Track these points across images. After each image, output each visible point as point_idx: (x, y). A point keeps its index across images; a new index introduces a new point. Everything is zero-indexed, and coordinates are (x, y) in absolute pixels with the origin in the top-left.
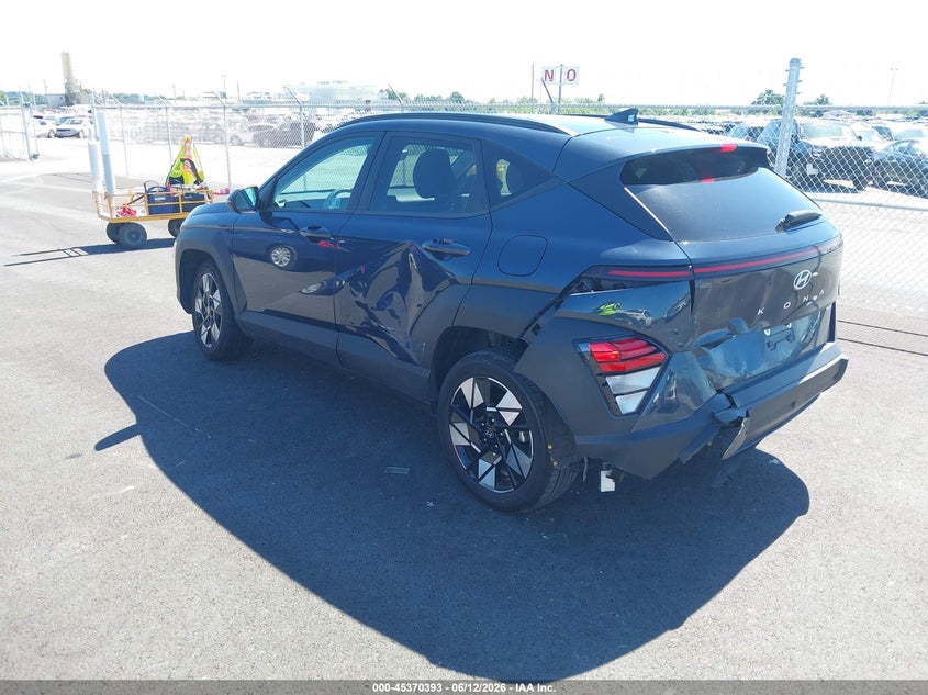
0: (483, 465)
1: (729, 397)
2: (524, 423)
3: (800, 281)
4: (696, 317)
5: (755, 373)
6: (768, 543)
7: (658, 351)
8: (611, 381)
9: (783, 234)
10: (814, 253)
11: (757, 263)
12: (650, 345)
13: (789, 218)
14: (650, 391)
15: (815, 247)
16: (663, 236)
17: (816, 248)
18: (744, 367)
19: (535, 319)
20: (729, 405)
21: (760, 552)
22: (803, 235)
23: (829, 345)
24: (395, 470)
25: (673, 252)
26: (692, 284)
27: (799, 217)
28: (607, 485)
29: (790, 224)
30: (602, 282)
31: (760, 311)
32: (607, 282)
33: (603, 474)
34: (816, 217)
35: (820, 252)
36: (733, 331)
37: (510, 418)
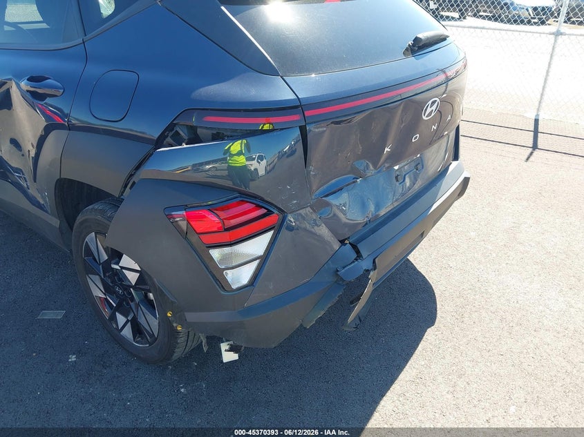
0: (121, 319)
1: (354, 246)
2: (146, 284)
3: (429, 110)
4: (312, 168)
5: (383, 212)
6: (400, 369)
7: (269, 213)
8: (216, 254)
9: (411, 60)
10: (442, 78)
11: (382, 97)
12: (259, 207)
13: (417, 40)
14: (264, 259)
15: (443, 71)
16: (269, 70)
17: (445, 73)
18: (372, 208)
19: (131, 175)
20: (355, 256)
21: (392, 382)
22: (431, 59)
23: (454, 164)
24: (49, 315)
25: (280, 91)
26: (303, 131)
27: (428, 39)
28: (229, 357)
29: (419, 47)
30: (199, 131)
31: (387, 149)
32: (205, 131)
33: (224, 346)
34: (442, 39)
35: (447, 77)
36: (358, 174)
37: (133, 277)
